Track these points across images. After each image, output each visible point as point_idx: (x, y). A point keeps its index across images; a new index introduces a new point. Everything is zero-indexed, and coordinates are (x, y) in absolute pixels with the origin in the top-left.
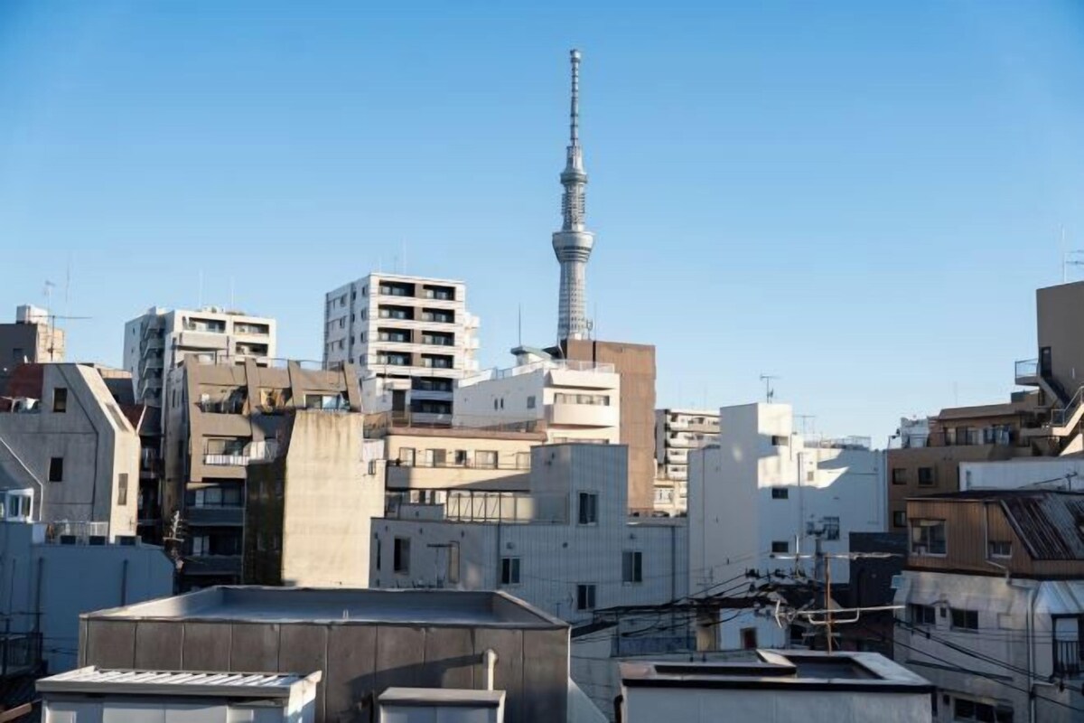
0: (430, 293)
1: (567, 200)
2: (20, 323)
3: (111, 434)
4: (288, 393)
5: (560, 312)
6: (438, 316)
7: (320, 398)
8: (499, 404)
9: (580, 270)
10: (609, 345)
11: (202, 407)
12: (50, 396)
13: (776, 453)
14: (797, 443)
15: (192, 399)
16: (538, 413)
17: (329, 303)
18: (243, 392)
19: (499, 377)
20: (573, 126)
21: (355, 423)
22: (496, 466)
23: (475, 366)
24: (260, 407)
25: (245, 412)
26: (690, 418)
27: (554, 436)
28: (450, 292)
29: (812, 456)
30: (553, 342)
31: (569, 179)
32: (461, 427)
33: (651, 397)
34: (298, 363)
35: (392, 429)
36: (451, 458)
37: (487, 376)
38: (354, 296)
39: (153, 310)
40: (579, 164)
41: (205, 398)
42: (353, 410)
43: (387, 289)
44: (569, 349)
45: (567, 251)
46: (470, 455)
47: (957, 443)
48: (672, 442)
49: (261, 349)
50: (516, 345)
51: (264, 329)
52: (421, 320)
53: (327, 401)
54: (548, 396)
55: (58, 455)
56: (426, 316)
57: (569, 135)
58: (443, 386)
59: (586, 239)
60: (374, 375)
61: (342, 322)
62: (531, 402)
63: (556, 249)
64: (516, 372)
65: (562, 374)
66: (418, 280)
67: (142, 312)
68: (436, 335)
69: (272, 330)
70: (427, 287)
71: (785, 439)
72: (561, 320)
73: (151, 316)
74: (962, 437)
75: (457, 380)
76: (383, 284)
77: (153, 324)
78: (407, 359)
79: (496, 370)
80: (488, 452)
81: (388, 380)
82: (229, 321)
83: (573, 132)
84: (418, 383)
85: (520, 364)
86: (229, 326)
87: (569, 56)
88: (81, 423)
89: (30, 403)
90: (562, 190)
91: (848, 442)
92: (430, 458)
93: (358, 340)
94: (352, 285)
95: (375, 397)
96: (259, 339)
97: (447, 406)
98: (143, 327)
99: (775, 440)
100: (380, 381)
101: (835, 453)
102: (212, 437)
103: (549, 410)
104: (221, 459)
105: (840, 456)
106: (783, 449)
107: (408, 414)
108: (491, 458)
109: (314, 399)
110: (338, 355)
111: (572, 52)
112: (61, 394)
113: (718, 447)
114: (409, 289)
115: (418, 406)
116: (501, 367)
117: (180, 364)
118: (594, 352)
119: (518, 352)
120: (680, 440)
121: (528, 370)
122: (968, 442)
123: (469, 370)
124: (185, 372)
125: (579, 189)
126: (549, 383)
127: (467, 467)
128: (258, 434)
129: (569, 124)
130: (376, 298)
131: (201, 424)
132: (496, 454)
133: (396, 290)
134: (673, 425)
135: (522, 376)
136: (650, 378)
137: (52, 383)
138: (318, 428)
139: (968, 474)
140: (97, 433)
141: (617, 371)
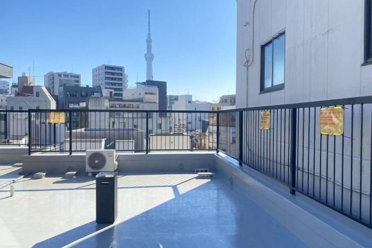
0: (117, 69)
2: (23, 77)
3: (50, 101)
6: (119, 75)
8: (133, 94)
12: (35, 93)
17: (93, 71)
22: (133, 107)
25: (77, 96)
30: (145, 81)
31: (148, 41)
34: (88, 86)
38: (99, 70)
41: (68, 93)
45: (148, 58)
46: (127, 105)
47: (225, 102)
49: (77, 81)
52: (115, 75)
55: (38, 105)
58: (120, 90)
61: (96, 75)
63: (146, 58)
67: (48, 72)
68: (118, 79)
73: (50, 73)
75: (123, 89)
77: (51, 75)
78: (112, 84)
80: (131, 104)
81: (108, 89)
88: (43, 99)
92: (118, 106)
97: (121, 95)
98: (49, 76)
99: (189, 102)
107: (113, 96)
109: (92, 93)
112: (38, 93)
114: (112, 68)
115: (116, 94)
117: (62, 86)
122: (227, 102)
133: (109, 69)
137: (35, 91)
138: (95, 100)
139: (223, 108)
140: (47, 101)
141: (158, 87)
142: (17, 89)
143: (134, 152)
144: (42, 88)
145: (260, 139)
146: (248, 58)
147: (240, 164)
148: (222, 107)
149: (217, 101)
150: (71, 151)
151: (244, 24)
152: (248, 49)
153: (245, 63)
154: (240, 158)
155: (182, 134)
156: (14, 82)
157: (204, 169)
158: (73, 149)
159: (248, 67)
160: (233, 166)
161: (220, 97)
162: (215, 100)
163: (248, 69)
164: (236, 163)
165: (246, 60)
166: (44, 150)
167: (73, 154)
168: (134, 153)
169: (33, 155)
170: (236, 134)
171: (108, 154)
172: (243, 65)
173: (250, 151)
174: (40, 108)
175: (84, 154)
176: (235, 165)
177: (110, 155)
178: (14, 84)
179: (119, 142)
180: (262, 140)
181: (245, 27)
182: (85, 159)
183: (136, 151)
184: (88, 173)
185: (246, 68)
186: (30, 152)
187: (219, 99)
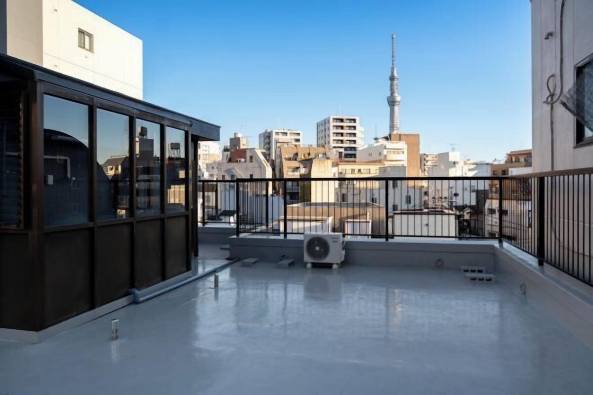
0: (348, 121)
1: (392, 86)
2: (235, 138)
3: (265, 167)
4: (309, 154)
5: (390, 122)
6: (351, 128)
7: (318, 155)
8: (370, 155)
9: (396, 108)
10: (405, 135)
11: (286, 159)
12: (248, 158)
13: (454, 167)
14: (461, 163)
15: (283, 157)
16: (382, 157)
17: (318, 125)
18: (297, 154)
19: (370, 147)
20: (393, 61)
21: (329, 162)
22: (370, 173)
23: (363, 143)
24: (301, 158)
25: (298, 160)
26: (432, 156)
27: (387, 164)
28: (354, 120)
29: (466, 168)
30: (387, 134)
31: (392, 78)
32: (359, 162)
33: (418, 150)
34: (311, 145)
35: (339, 163)
36: (356, 171)
37: (366, 146)
38: (325, 123)
39: (267, 130)
40: (395, 73)
41: (287, 156)
42: (328, 158)
43: (335, 121)
44: (392, 137)
45: (392, 102)
46: (362, 171)
47: (515, 162)
48: (427, 164)
49: (298, 140)
50: (375, 137)
51: (299, 134)
52: (345, 129)
53: (320, 156)
54: (385, 152)
55: (251, 174)
56: (347, 128)
57: (392, 64)
58: (353, 149)
59: (398, 98)
60: (332, 147)
61: (322, 131)
62: (380, 154)
63: (388, 102)
64: (375, 145)
65: (389, 145)
66: (344, 117)
67: (263, 131)
68: (350, 134)
69: (301, 134)
70: (347, 119)
71: (458, 162)
72: (390, 125)
73: (266, 132)
74: (517, 160)
75: (357, 148)
76: (334, 119)
77: (267, 134)
78: (342, 141)
79: (369, 145)
80: (367, 169)
81: (337, 149)
82: (288, 132)
83: (393, 63)
84: (346, 149)
85: (376, 142)
86: (288, 134)
87: (391, 37)
88: (257, 165)
89: (243, 160)
90: (390, 82)
91: (478, 162)
92: (350, 172)
93: (327, 136)
94: (325, 120)
95: (334, 154)
96: (297, 137)
97: (354, 156)
98: (264, 135)
99: (454, 163)
100: (335, 149)
101: (473, 166)
102: (289, 168)
103: (385, 156)
104: (292, 173)
105: (475, 167)
106: (457, 165)
107: (343, 159)
108: (368, 171)
109: (317, 156)
110: (322, 142)
111: (392, 35)
112: (251, 157)
113: (437, 166)
114: (342, 120)
115: (347, 156)
116: (371, 144)
117: (279, 147)
118: (400, 137)
119: (376, 139)
120: (429, 163)
121: (379, 144)
122: (519, 161)
123: (361, 144)
124: (280, 149)
125: (395, 82)
126: (385, 148)
127: (361, 174)
128: (302, 166)
129: (392, 59)
130: (332, 123)
131: (286, 164)
132: (370, 170)
133: (338, 121)
134: (427, 159)
135: (377, 146)
136: (418, 144)
137: (248, 154)
138: (319, 164)
139: (512, 171)
140: (261, 167)
141: (406, 143)
142: (228, 153)
143: (370, 237)
144: (256, 150)
145: (576, 223)
146: (552, 91)
147: (541, 263)
148: (510, 169)
149: (503, 160)
150: (285, 233)
151: (544, 36)
152: (553, 76)
153: (548, 98)
154: (540, 254)
155: (442, 211)
156: (226, 145)
157: (477, 268)
158: (288, 231)
159: (552, 105)
160: (527, 266)
161: (507, 154)
162: (497, 159)
163: (552, 108)
164: (533, 261)
165: (548, 94)
166: (254, 231)
167: (289, 237)
168: (370, 239)
169: (242, 235)
170: (533, 213)
171: (333, 238)
172: (544, 102)
173: (557, 242)
174: (255, 177)
175: (301, 237)
176: (530, 265)
177: (335, 240)
178: (226, 147)
179: (353, 222)
180: (581, 224)
181: (547, 40)
182: (303, 245)
183: (373, 236)
184: (307, 263)
185: (549, 107)
186: (238, 231)
187: (505, 157)
